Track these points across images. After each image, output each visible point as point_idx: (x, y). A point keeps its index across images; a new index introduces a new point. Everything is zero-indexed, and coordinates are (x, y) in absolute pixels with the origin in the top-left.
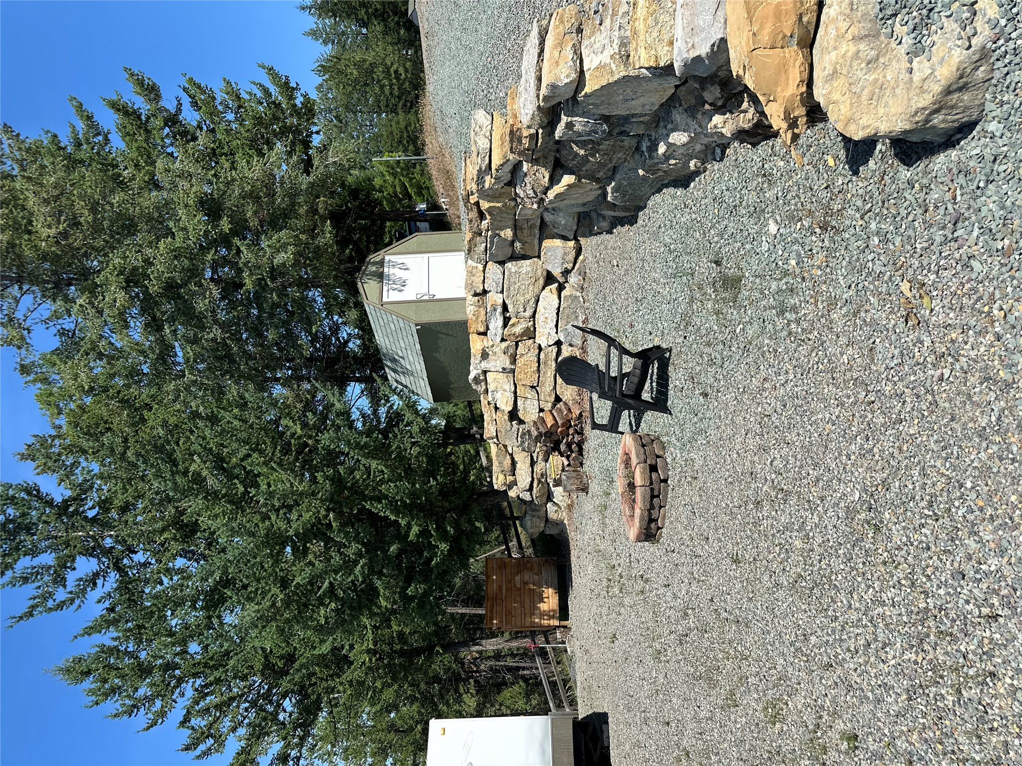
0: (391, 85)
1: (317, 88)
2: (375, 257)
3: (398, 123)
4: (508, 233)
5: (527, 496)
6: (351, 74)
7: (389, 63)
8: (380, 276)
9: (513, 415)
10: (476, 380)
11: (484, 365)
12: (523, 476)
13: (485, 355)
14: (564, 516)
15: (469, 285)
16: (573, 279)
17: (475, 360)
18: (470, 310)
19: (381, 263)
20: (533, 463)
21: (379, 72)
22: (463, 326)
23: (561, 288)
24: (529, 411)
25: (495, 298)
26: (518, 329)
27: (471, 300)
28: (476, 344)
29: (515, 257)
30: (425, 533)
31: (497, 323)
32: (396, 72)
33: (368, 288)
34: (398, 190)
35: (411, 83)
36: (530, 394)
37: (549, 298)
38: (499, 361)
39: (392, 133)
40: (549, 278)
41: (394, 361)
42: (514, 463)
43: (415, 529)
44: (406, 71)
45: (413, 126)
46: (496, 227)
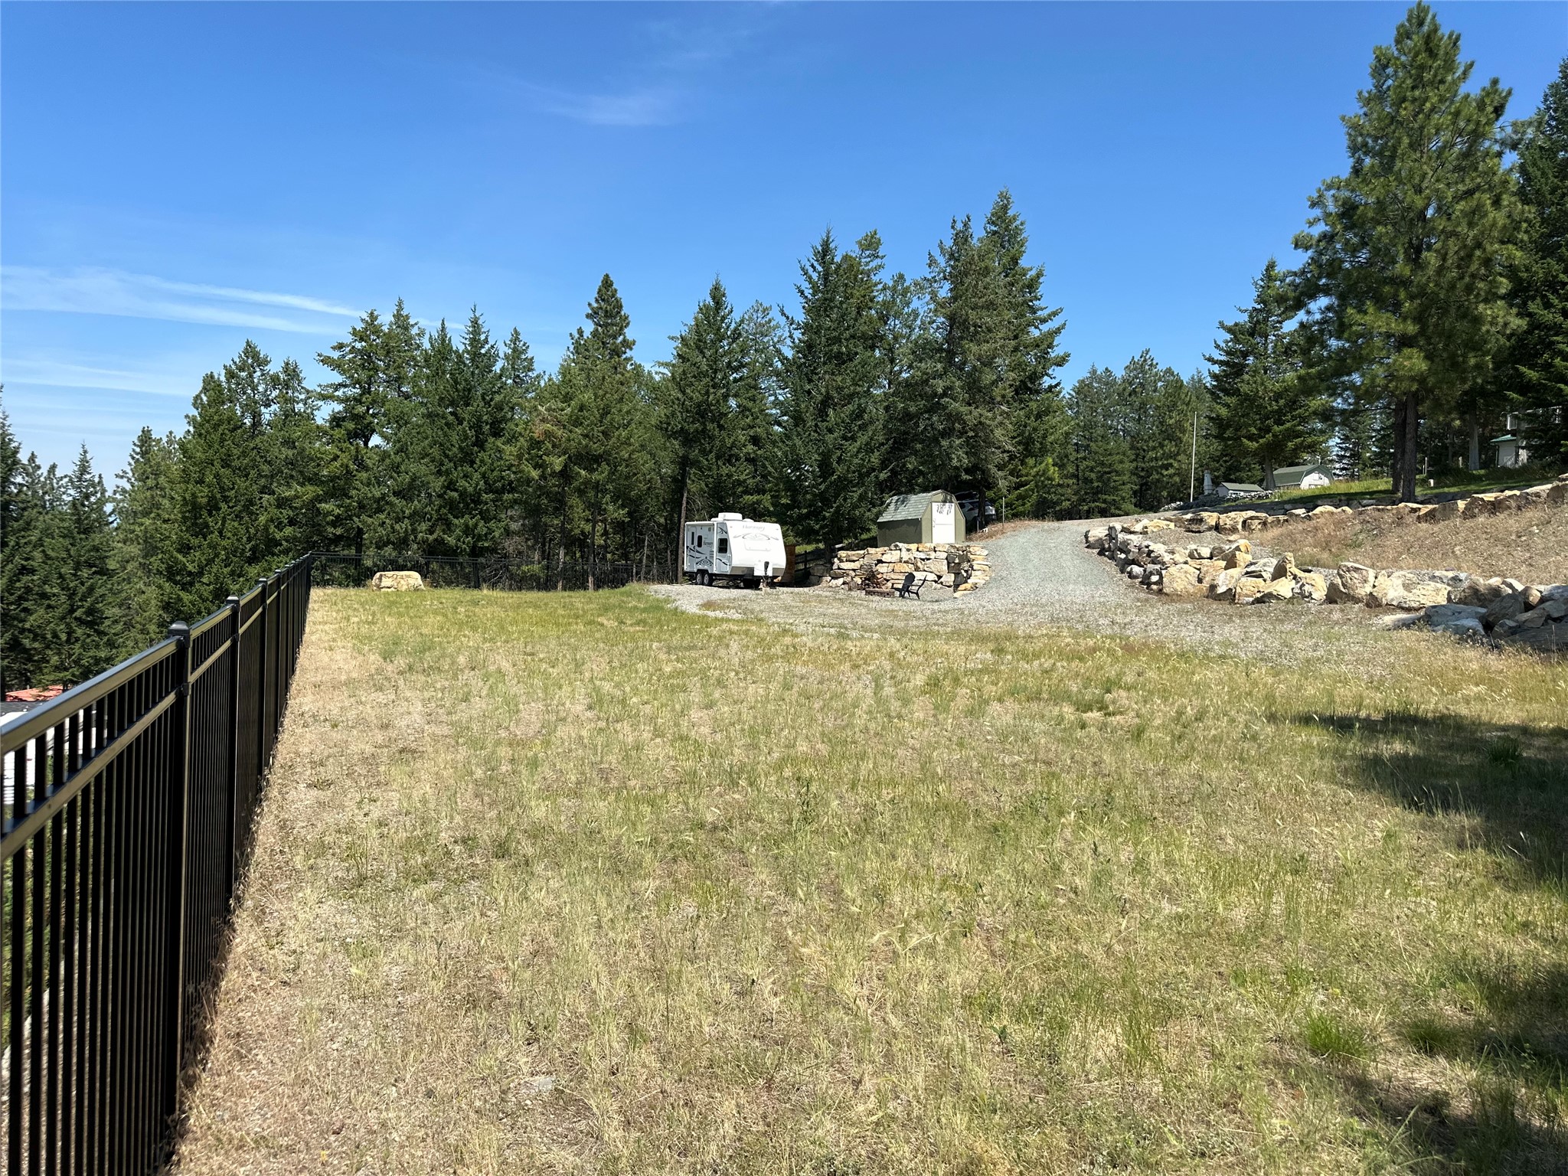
0: (1156, 459)
1: (1170, 369)
2: (954, 499)
3: (1121, 462)
4: (957, 561)
5: (835, 567)
6: (1171, 418)
7: (1179, 458)
8: (945, 502)
9: (880, 561)
10: (896, 546)
11: (904, 550)
12: (846, 565)
13: (908, 550)
14: (824, 584)
15: (938, 545)
16: (939, 586)
17: (906, 545)
18: (928, 545)
19: (951, 502)
20: (854, 570)
21: (1170, 447)
22: (919, 541)
23: (936, 582)
24: (882, 568)
25: (933, 555)
26: (919, 564)
27: (932, 546)
28: (913, 546)
29: (949, 563)
30: (824, 518)
31: (923, 556)
32: (1171, 465)
33: (939, 495)
34: (1023, 479)
35: (1158, 480)
36: (890, 569)
37: (931, 577)
38: (906, 556)
39: (1110, 454)
40: (940, 577)
41: (903, 502)
42: (854, 561)
43: (827, 515)
44: (1171, 476)
45: (1117, 478)
46: (960, 557)
